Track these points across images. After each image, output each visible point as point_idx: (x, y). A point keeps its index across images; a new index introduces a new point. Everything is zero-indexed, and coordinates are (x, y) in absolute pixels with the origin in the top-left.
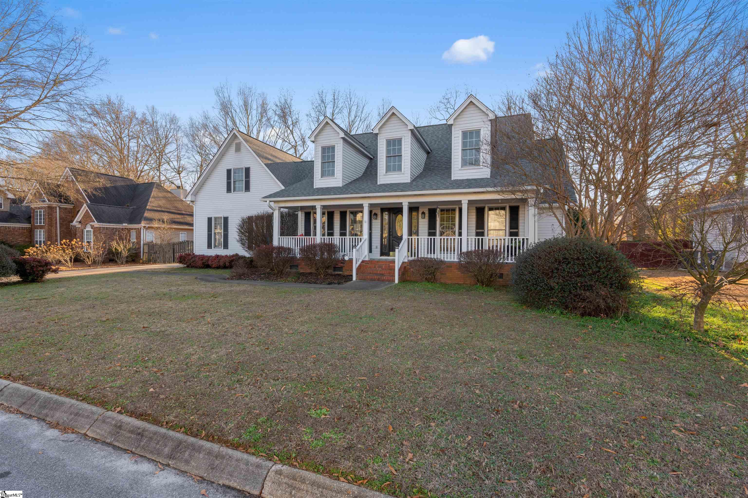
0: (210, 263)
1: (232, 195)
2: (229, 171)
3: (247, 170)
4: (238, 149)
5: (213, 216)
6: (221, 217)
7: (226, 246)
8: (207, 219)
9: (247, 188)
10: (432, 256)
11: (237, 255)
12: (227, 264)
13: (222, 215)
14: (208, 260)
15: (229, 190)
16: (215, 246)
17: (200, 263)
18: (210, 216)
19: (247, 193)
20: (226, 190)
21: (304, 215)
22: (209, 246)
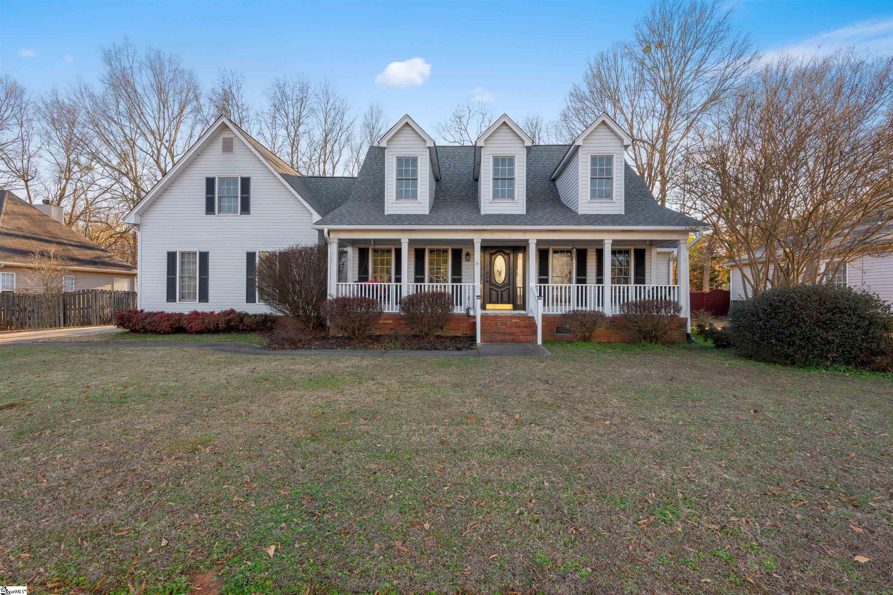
0: (184, 323)
1: (215, 219)
2: (210, 182)
3: (246, 182)
4: (228, 147)
5: (178, 249)
6: (195, 253)
7: (204, 297)
8: (166, 255)
9: (245, 208)
10: (584, 309)
11: (232, 311)
12: (222, 326)
13: (198, 249)
14: (180, 320)
15: (210, 209)
16: (182, 298)
17: (164, 326)
18: (173, 250)
19: (245, 217)
20: (205, 209)
21: (357, 252)
22: (171, 297)
